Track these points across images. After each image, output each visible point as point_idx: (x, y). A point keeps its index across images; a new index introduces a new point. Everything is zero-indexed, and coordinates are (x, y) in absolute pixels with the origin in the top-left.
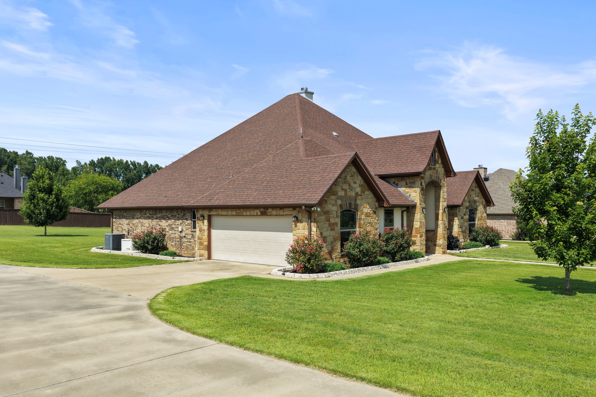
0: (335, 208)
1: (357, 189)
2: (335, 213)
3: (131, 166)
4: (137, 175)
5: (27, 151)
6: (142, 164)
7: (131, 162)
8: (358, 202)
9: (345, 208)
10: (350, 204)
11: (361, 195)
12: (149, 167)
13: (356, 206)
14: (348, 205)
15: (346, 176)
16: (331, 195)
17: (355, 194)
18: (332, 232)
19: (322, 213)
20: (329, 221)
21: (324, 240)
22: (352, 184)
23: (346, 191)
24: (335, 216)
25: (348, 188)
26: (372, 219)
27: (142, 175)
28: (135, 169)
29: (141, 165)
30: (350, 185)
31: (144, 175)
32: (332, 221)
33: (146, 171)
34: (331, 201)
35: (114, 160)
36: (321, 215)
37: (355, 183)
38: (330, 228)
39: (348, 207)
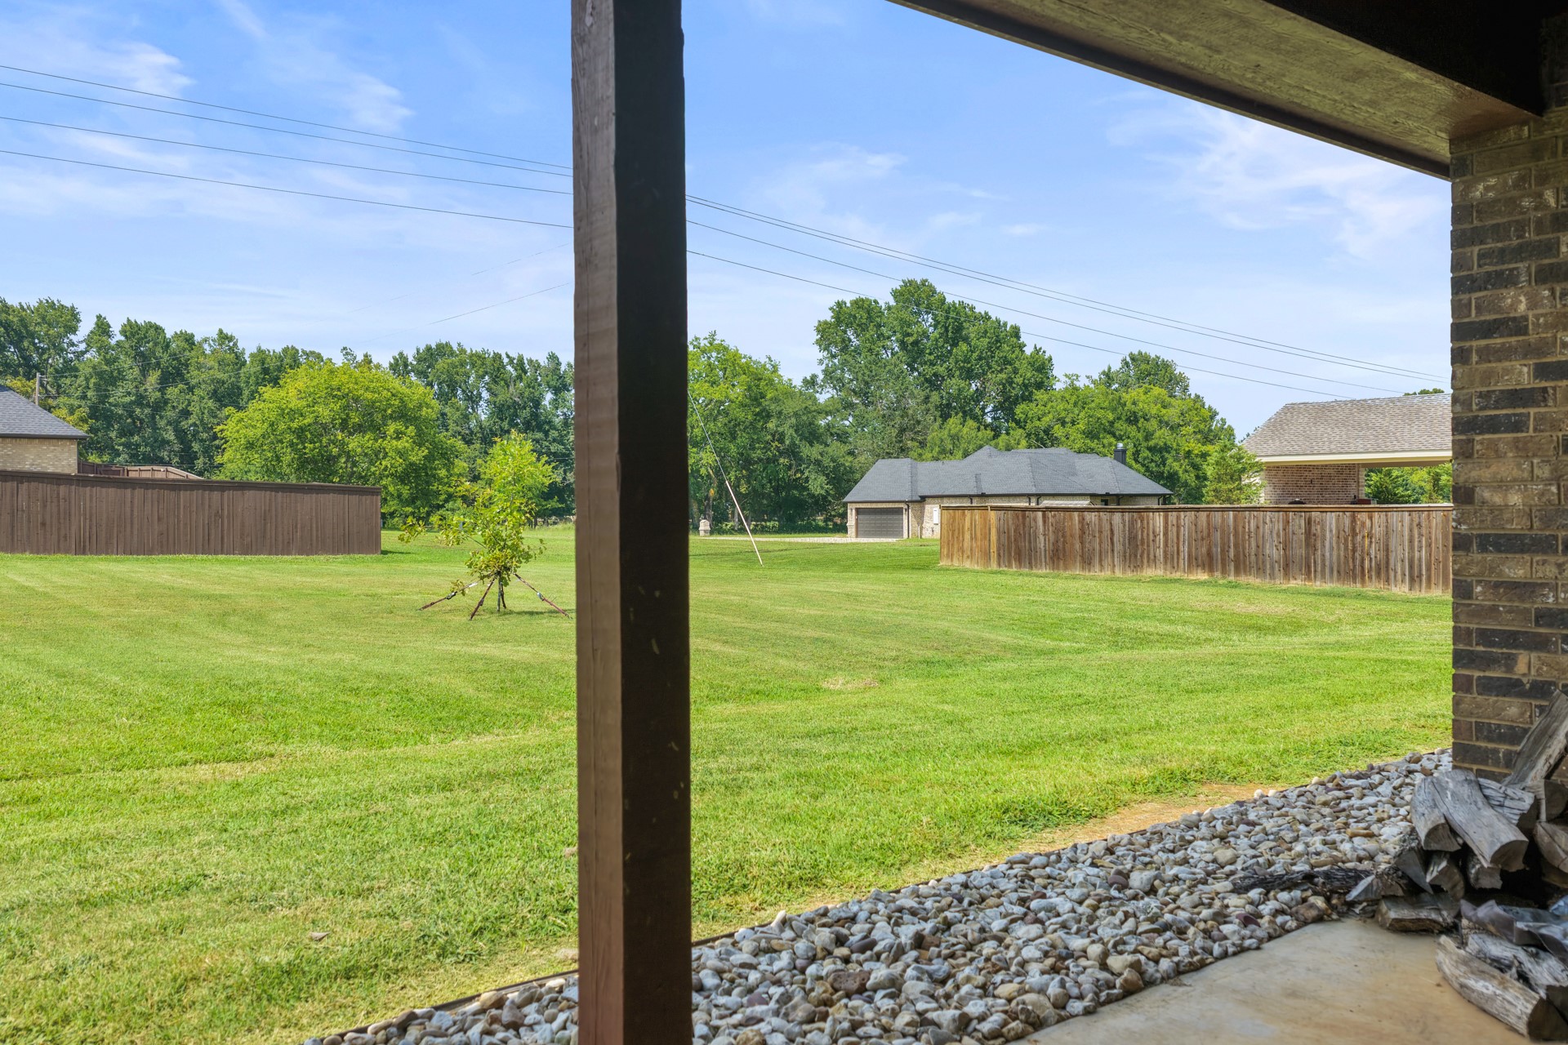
3: (509, 368)
4: (526, 394)
5: (221, 332)
6: (543, 361)
7: (508, 356)
12: (565, 371)
27: (541, 396)
28: (520, 378)
29: (539, 366)
31: (549, 396)
33: (553, 383)
35: (463, 351)
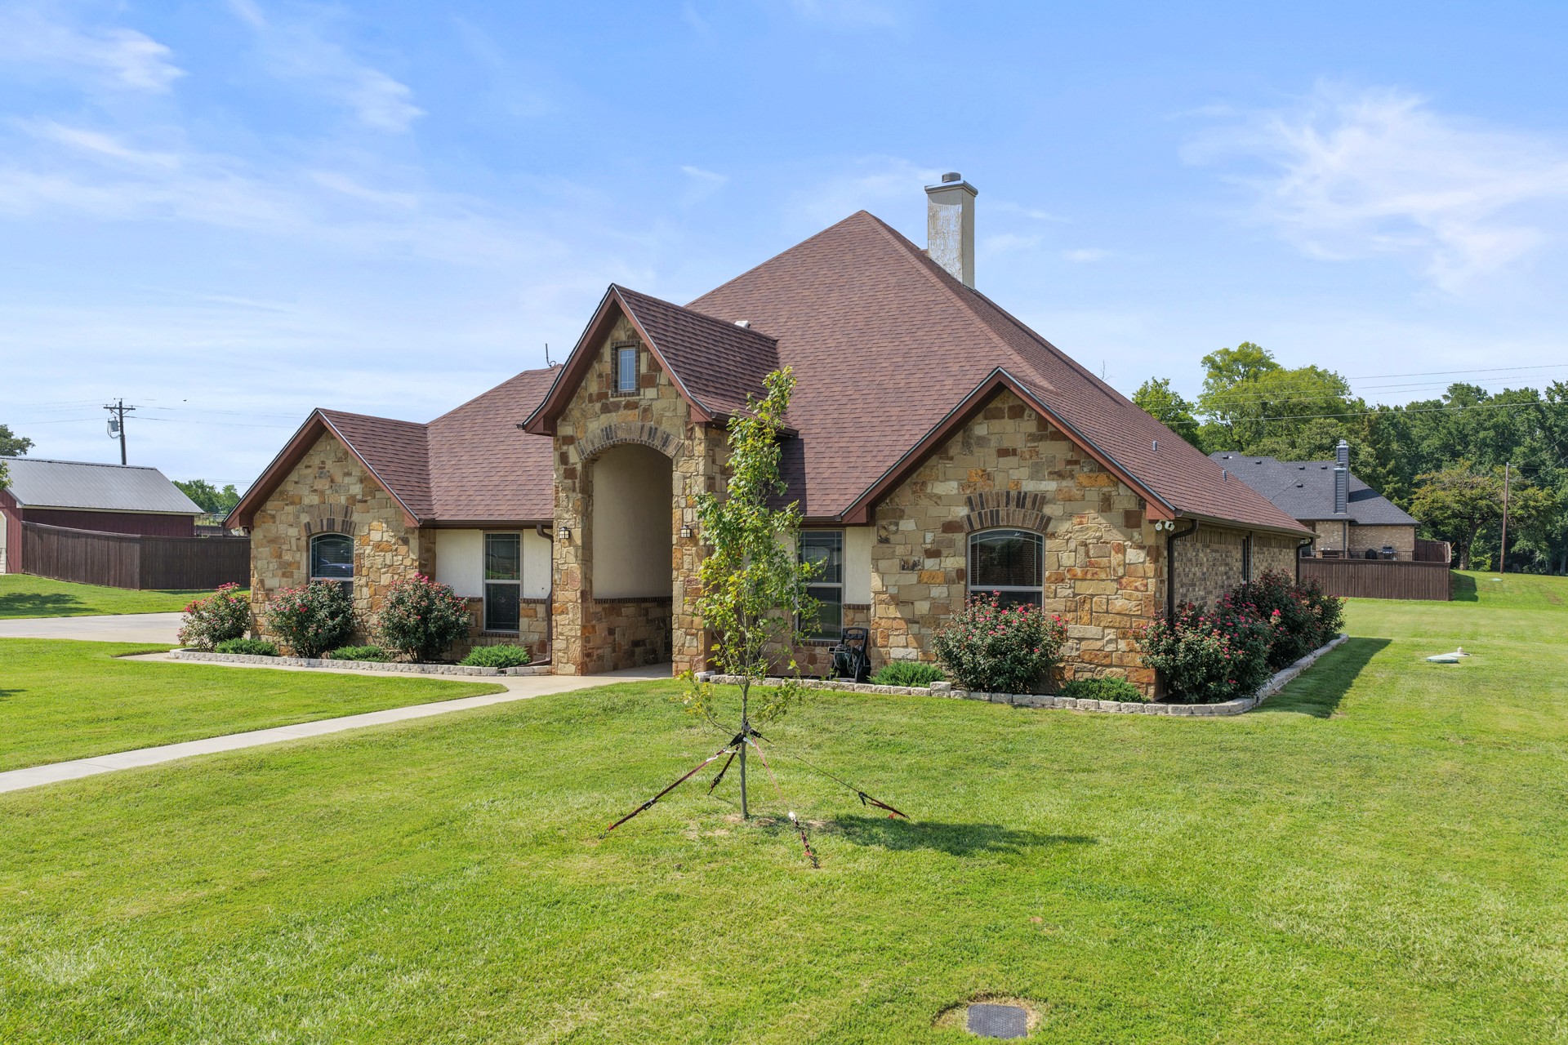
0: (293, 532)
1: (351, 487)
2: (293, 541)
8: (356, 517)
9: (316, 530)
10: (331, 522)
11: (366, 501)
13: (348, 525)
14: (325, 522)
15: (323, 463)
16: (287, 505)
17: (348, 499)
18: (285, 579)
19: (264, 542)
20: (280, 556)
21: (267, 595)
22: (339, 478)
23: (322, 493)
24: (294, 548)
25: (327, 487)
26: (396, 555)
30: (332, 481)
32: (287, 557)
34: (284, 518)
36: (262, 546)
37: (348, 474)
38: (280, 573)
39: (325, 529)
